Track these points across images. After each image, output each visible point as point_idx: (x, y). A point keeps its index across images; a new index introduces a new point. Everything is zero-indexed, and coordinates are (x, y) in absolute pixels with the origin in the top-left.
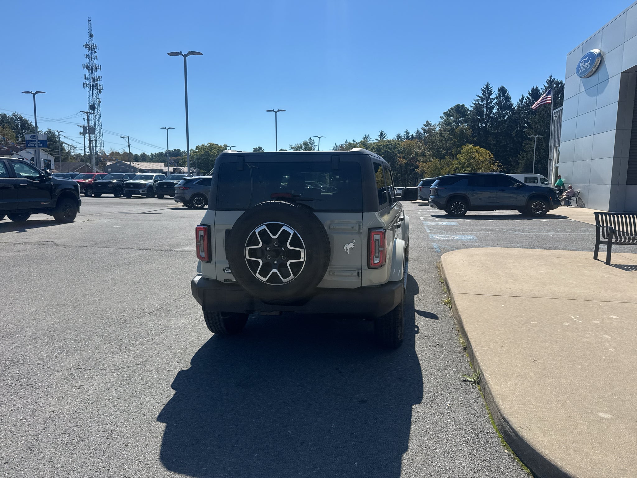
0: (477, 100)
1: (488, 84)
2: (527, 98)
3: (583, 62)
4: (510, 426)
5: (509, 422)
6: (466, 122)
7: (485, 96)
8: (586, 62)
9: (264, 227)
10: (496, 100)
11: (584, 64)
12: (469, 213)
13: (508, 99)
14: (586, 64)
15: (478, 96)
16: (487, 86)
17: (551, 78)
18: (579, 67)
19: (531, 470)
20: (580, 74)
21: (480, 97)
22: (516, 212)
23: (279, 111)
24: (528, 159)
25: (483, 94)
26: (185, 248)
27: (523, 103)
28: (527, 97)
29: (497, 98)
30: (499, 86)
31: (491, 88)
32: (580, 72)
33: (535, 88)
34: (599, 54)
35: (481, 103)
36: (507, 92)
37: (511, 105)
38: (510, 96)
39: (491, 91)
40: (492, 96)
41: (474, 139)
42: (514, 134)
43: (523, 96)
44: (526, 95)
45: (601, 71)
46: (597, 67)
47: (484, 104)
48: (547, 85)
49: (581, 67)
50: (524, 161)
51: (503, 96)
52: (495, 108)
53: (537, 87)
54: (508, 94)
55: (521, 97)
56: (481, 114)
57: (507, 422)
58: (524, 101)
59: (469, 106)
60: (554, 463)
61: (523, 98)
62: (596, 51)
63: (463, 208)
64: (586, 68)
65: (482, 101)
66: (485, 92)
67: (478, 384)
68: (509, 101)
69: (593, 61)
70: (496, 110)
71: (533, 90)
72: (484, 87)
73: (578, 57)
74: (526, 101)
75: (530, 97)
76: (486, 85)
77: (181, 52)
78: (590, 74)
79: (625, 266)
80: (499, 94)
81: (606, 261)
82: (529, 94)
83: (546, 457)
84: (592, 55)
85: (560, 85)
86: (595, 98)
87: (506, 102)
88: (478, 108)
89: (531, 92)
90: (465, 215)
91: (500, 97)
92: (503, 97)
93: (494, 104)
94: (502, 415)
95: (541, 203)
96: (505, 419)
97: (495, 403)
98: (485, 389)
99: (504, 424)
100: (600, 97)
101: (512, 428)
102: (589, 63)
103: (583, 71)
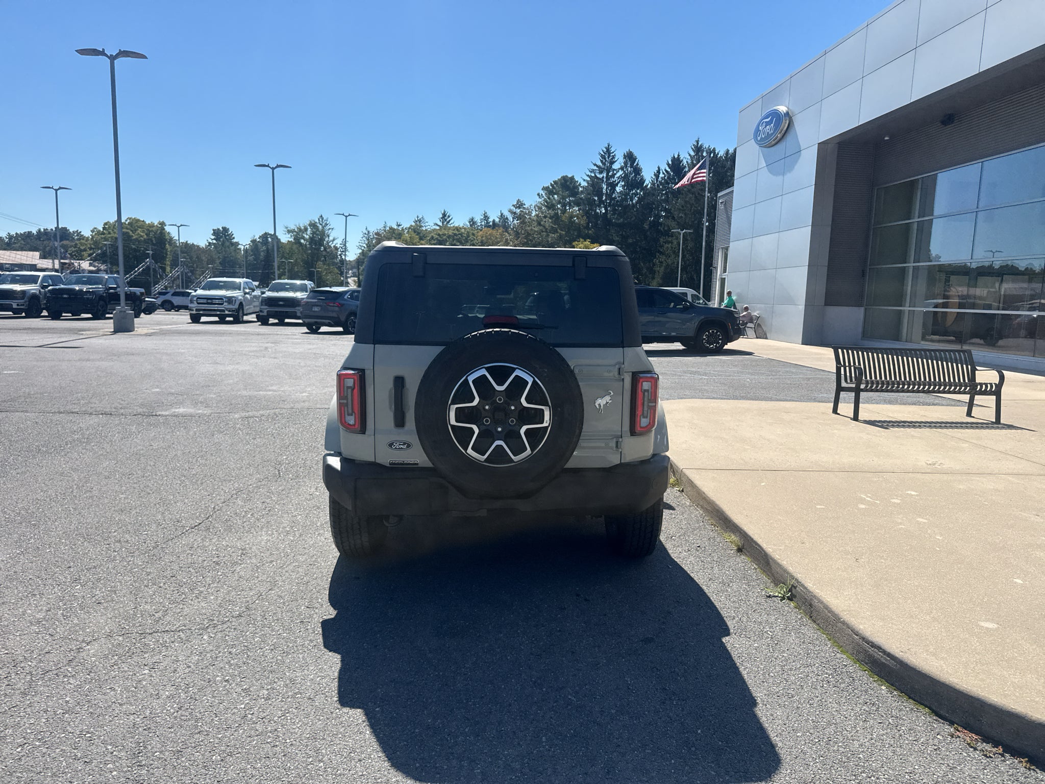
0: (591, 172)
1: (609, 146)
2: (664, 172)
3: (764, 124)
4: (884, 652)
5: (883, 647)
6: (578, 205)
7: (604, 164)
8: (768, 124)
9: (483, 372)
10: (621, 172)
11: (766, 127)
13: (637, 171)
14: (768, 127)
15: (595, 165)
16: (608, 149)
17: (698, 144)
18: (757, 130)
19: (930, 708)
20: (760, 141)
21: (597, 166)
22: (678, 346)
23: (278, 166)
24: (668, 265)
25: (602, 161)
26: (177, 410)
27: (660, 179)
28: (665, 170)
29: (622, 168)
30: (625, 151)
31: (613, 152)
32: (759, 138)
33: (676, 156)
34: (787, 114)
35: (598, 176)
36: (637, 160)
37: (643, 181)
38: (641, 166)
39: (614, 157)
40: (616, 166)
41: (590, 232)
42: (646, 226)
43: (659, 168)
44: (664, 167)
45: (789, 138)
46: (783, 132)
47: (603, 177)
48: (692, 153)
49: (760, 131)
50: (662, 268)
51: (632, 166)
52: (619, 185)
53: (679, 155)
54: (637, 164)
55: (657, 169)
56: (599, 193)
57: (879, 648)
58: (661, 175)
59: (582, 180)
60: (972, 694)
61: (659, 172)
62: (783, 109)
64: (768, 133)
65: (601, 172)
66: (605, 159)
67: (790, 599)
68: (639, 175)
69: (777, 125)
70: (621, 189)
71: (674, 159)
72: (603, 151)
73: (755, 116)
74: (663, 176)
75: (669, 170)
76: (606, 148)
77: (103, 49)
78: (773, 143)
79: (880, 421)
80: (626, 163)
81: (852, 417)
82: (668, 165)
83: (958, 687)
84: (776, 115)
85: (712, 155)
86: (780, 178)
87: (635, 176)
88: (595, 183)
89: (670, 163)
91: (626, 167)
92: (631, 168)
93: (618, 178)
94: (863, 639)
95: (717, 333)
96: (872, 642)
97: (844, 623)
98: (811, 605)
99: (871, 650)
100: (788, 176)
101: (889, 655)
102: (772, 125)
103: (763, 136)
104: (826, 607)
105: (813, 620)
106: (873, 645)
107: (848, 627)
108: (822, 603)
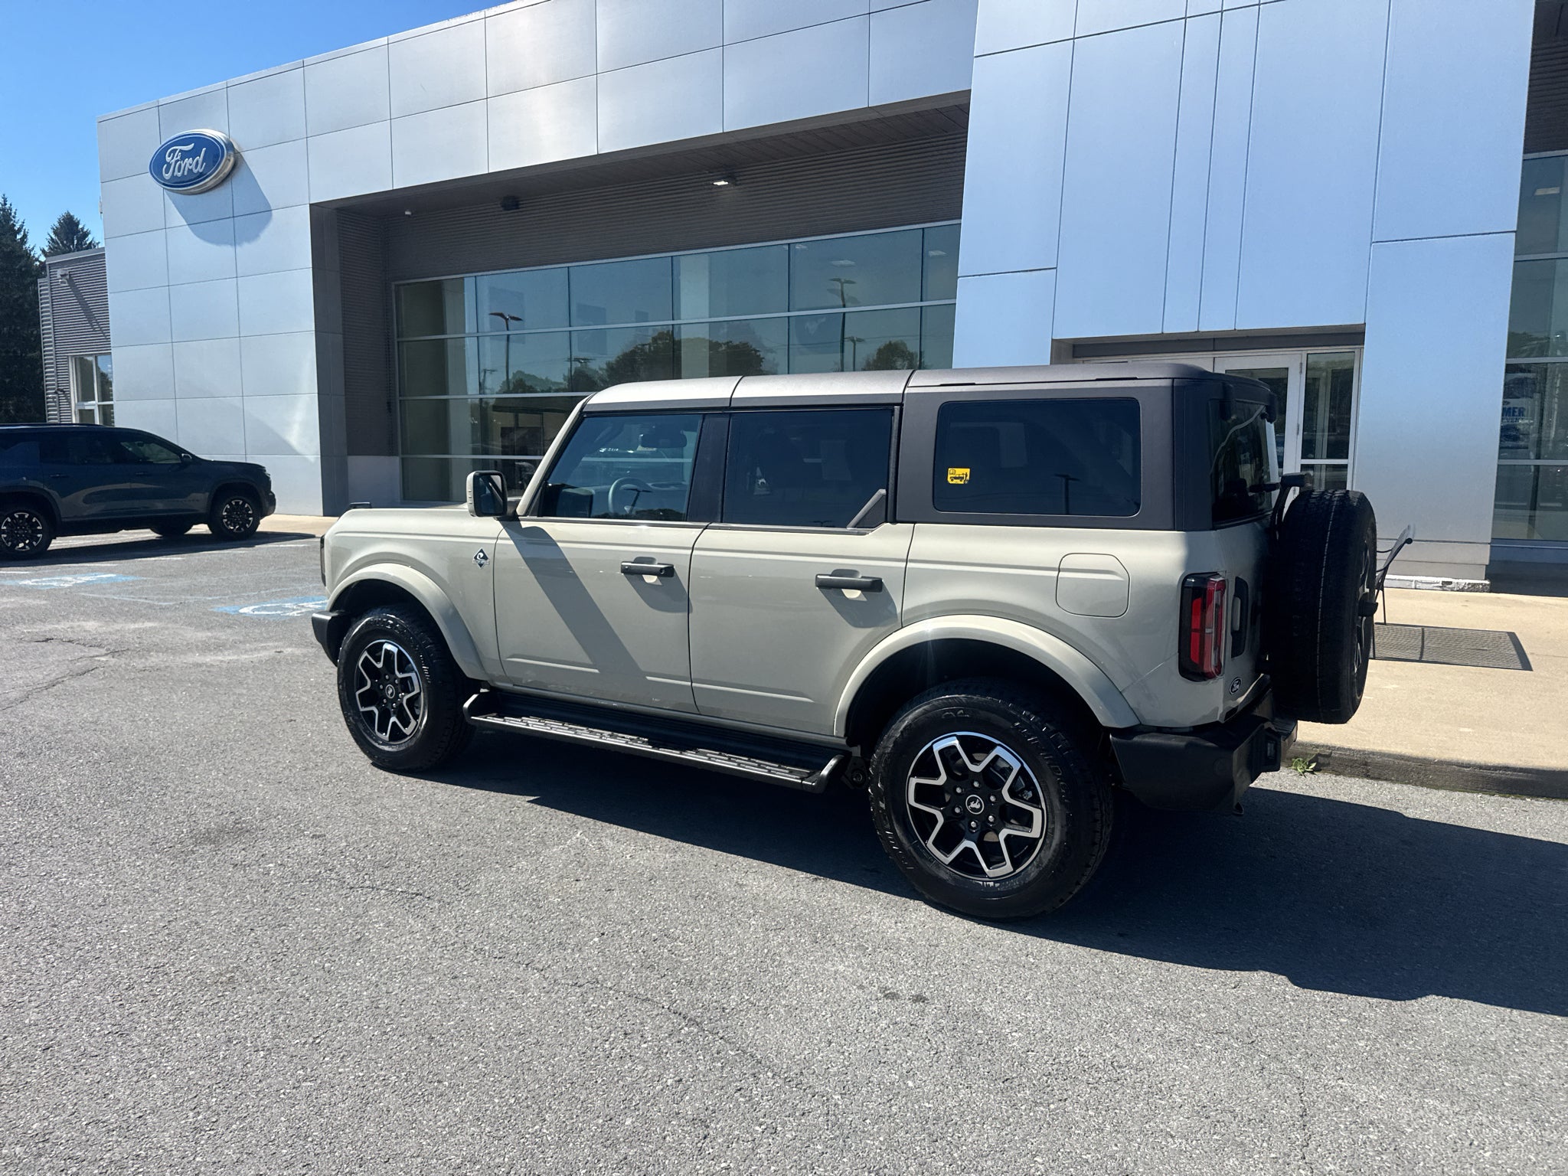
3: (177, 154)
4: (1514, 769)
5: (1509, 766)
8: (185, 155)
11: (182, 159)
12: (58, 543)
14: (187, 160)
18: (158, 165)
20: (167, 181)
22: (147, 534)
32: (167, 176)
34: (227, 145)
45: (239, 183)
46: (223, 174)
49: (168, 165)
57: (1506, 768)
62: (218, 135)
63: (40, 532)
64: (190, 171)
69: (213, 160)
73: (145, 136)
78: (203, 188)
86: (228, 250)
90: (49, 549)
94: (1481, 767)
95: (244, 504)
96: (1493, 767)
97: (1441, 763)
98: (1366, 764)
99: (1496, 774)
100: (245, 249)
101: (1522, 770)
102: (200, 159)
103: (180, 174)
104: (1401, 757)
105: (1372, 778)
106: (1496, 768)
107: (1449, 763)
108: (1389, 755)
